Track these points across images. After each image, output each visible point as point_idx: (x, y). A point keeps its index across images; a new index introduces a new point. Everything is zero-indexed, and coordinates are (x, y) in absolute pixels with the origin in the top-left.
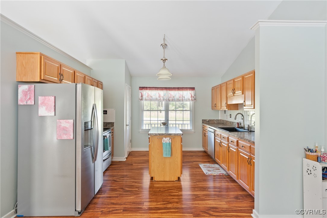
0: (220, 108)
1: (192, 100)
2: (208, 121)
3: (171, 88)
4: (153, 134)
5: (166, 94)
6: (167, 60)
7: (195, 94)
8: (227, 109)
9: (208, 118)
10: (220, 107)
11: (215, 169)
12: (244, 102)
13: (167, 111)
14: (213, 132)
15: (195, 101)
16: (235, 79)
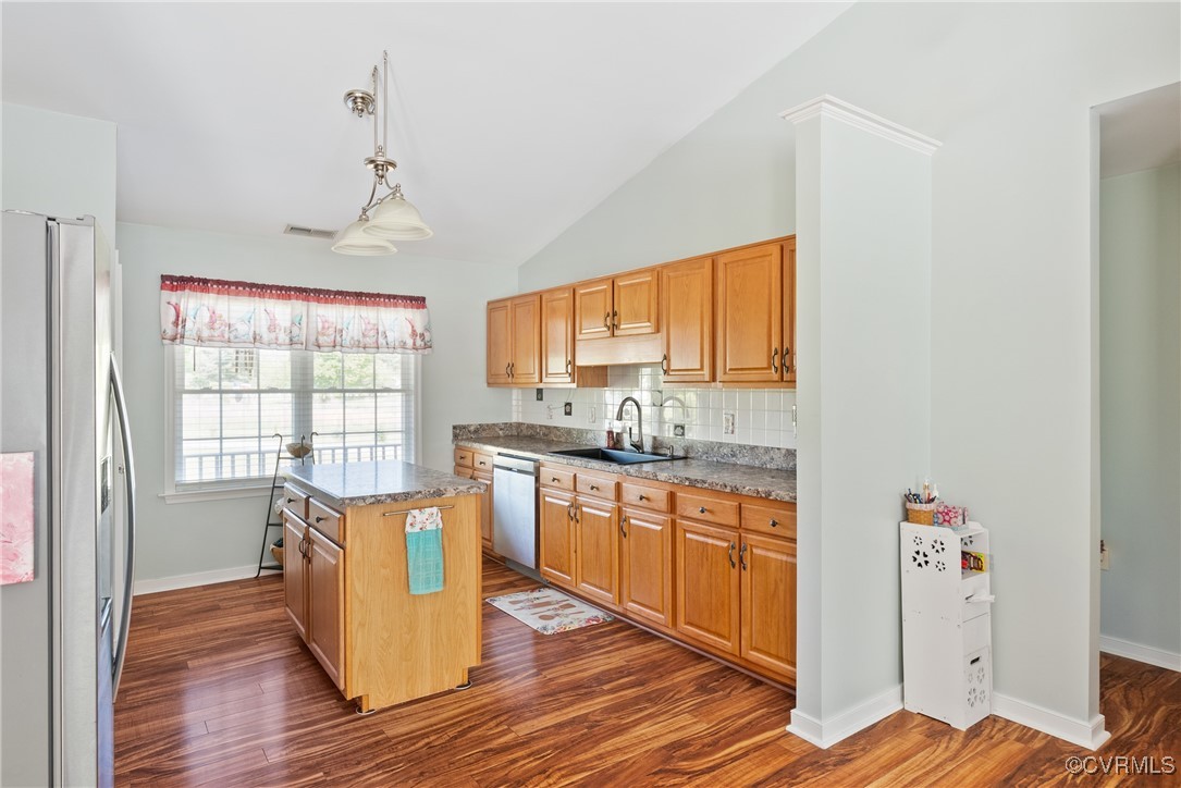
0: (537, 380)
1: (415, 348)
2: (476, 431)
3: (328, 292)
4: (364, 498)
5: (304, 319)
6: (393, 165)
7: (429, 322)
8: (574, 386)
9: (473, 420)
10: (537, 375)
11: (557, 606)
12: (665, 358)
13: (303, 392)
14: (532, 470)
15: (426, 351)
16: (618, 276)
